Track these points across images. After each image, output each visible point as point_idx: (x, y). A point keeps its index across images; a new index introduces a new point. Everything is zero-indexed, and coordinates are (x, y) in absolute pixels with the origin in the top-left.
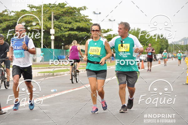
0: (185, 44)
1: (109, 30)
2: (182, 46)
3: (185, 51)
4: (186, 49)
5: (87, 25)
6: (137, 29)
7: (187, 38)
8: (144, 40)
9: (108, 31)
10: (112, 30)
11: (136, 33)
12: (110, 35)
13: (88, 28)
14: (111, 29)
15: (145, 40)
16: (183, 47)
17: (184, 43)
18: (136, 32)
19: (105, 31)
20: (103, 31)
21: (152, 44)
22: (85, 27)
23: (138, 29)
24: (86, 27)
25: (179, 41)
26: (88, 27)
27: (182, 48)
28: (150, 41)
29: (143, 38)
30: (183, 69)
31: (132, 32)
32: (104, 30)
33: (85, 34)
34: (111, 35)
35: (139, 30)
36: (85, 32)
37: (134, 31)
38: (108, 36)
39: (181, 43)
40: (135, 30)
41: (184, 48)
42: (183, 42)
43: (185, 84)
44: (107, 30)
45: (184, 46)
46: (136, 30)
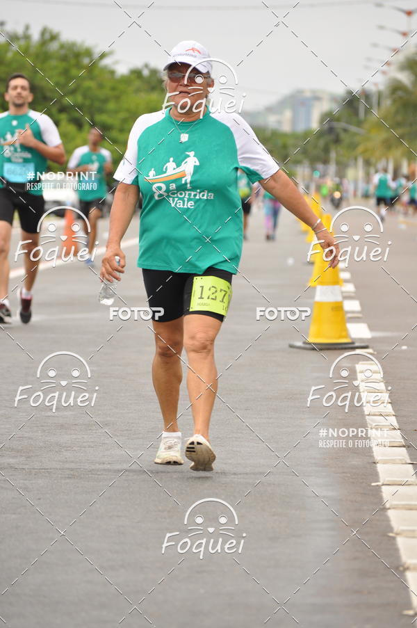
0: (301, 128)
2: (285, 135)
3: (297, 162)
4: (305, 152)
6: (44, 32)
7: (308, 94)
8: (79, 99)
11: (37, 56)
15: (85, 96)
16: (290, 142)
17: (294, 121)
18: (33, 50)
23: (47, 36)
25: (270, 110)
27: (285, 147)
28: (111, 106)
30: (290, 261)
31: (15, 47)
35: (54, 37)
37: (22, 43)
39: (279, 122)
40: (27, 37)
41: (295, 146)
42: (288, 114)
43: (299, 344)
45: (294, 136)
46: (35, 36)
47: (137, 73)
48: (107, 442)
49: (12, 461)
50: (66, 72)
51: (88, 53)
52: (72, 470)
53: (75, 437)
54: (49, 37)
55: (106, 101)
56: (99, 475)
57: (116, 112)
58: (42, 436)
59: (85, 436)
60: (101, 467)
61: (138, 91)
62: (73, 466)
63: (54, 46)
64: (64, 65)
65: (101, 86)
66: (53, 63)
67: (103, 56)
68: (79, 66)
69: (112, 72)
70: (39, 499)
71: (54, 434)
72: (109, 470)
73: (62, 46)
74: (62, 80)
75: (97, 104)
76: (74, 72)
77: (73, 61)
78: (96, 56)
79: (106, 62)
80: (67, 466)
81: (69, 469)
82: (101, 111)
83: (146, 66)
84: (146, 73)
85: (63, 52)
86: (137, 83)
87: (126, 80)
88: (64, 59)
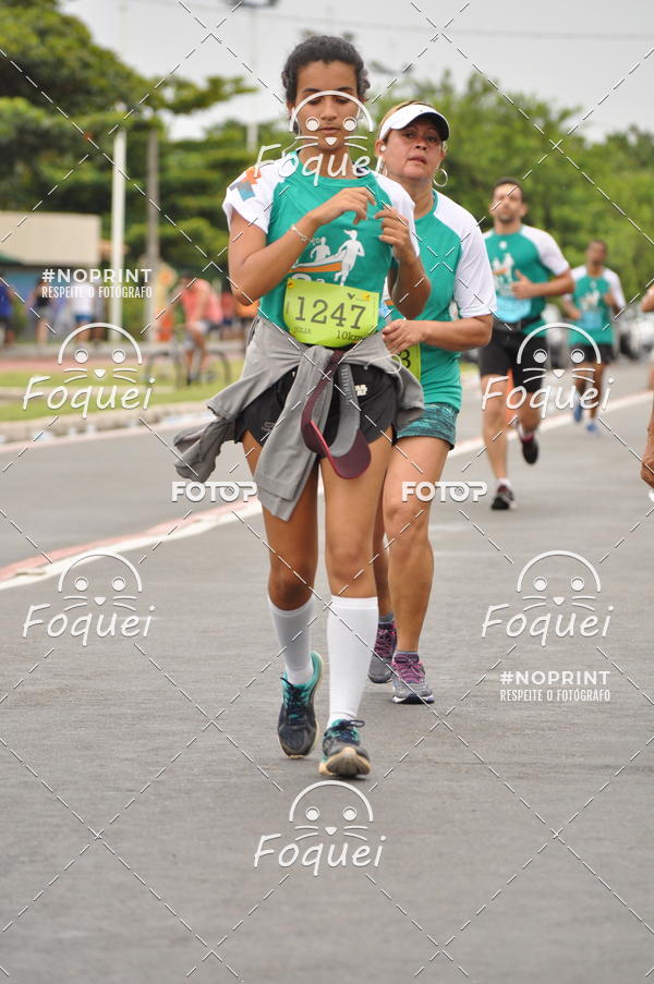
1: (228, 88)
5: (34, 40)
6: (471, 84)
9: (214, 92)
10: (251, 90)
12: (232, 125)
13: (44, 63)
14: (237, 81)
18: (455, 109)
19: (187, 94)
20: (169, 94)
21: (599, 216)
22: (14, 48)
23: (478, 86)
24: (24, 53)
26: (38, 51)
28: (578, 193)
29: (516, 162)
32: (181, 85)
33: (17, 114)
34: (244, 129)
35: (488, 88)
36: (20, 104)
37: (440, 98)
38: (218, 135)
40: (447, 89)
44: (201, 84)
46: (460, 87)
47: (618, 141)
48: (580, 722)
49: (430, 751)
50: (507, 142)
51: (542, 110)
52: (524, 765)
53: (527, 713)
54: (481, 87)
55: (569, 185)
56: (567, 773)
57: (585, 202)
58: (475, 712)
59: (543, 713)
60: (570, 760)
61: (620, 168)
62: (525, 759)
63: (489, 102)
64: (504, 130)
65: (562, 162)
66: (487, 128)
67: (565, 115)
68: (527, 131)
69: (580, 141)
70: (474, 811)
71: (495, 709)
72: (580, 766)
73: (502, 101)
74: (501, 154)
75: (555, 190)
76: (520, 141)
77: (518, 125)
78: (554, 116)
79: (571, 124)
80: (515, 759)
81: (518, 763)
82: (562, 201)
83: (634, 129)
84: (633, 139)
85: (502, 111)
86: (620, 156)
87: (601, 152)
88: (505, 121)
